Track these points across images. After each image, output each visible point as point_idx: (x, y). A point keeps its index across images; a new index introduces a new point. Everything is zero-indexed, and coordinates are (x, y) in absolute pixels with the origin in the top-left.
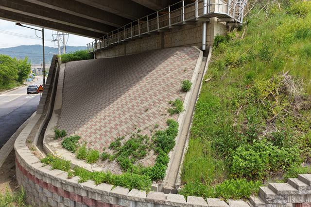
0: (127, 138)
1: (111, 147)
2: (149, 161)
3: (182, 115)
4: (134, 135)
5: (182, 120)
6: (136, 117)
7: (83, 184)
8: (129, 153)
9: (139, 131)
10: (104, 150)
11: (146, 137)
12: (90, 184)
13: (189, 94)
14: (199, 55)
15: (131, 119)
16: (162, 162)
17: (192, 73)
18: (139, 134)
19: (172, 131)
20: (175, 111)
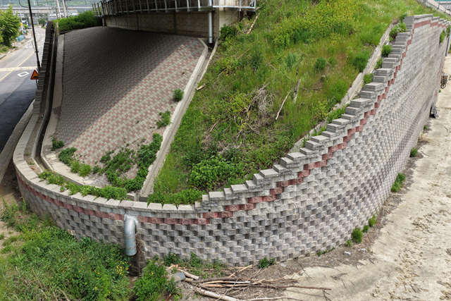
0: (117, 152)
1: (102, 161)
2: (131, 175)
3: (168, 128)
4: (123, 149)
5: (167, 134)
6: (127, 129)
7: (72, 196)
8: (116, 167)
9: (128, 145)
10: (96, 163)
11: (132, 151)
12: (78, 196)
13: (180, 104)
14: (202, 51)
15: (123, 132)
16: (143, 176)
17: (189, 78)
18: (128, 148)
19: (155, 146)
20: (163, 124)
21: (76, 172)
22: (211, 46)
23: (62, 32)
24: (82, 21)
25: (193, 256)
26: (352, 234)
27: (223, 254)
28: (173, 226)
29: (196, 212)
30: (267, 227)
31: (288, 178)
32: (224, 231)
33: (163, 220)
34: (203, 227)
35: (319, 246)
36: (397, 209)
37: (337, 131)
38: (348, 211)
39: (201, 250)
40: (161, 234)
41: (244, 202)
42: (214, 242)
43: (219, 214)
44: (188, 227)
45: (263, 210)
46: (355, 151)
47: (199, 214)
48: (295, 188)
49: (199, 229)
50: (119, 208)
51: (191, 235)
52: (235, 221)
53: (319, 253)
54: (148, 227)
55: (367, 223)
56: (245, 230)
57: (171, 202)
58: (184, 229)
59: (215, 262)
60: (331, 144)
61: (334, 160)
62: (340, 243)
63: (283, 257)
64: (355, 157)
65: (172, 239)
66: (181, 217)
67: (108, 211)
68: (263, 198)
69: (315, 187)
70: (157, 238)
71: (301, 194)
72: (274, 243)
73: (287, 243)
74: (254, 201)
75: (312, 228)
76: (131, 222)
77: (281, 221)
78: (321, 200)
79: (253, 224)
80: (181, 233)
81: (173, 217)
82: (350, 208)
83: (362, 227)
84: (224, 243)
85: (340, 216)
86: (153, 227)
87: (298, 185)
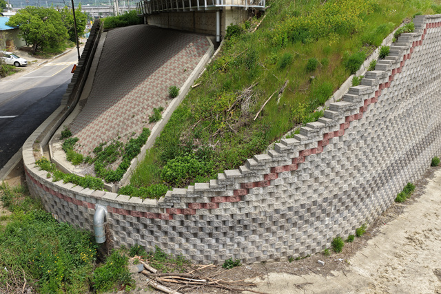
0: (109, 144)
1: (94, 152)
2: (115, 167)
3: (158, 123)
4: (114, 141)
5: (155, 129)
6: (123, 122)
7: (55, 183)
8: (104, 159)
9: (119, 138)
10: (90, 153)
11: (122, 143)
12: (60, 184)
13: (175, 100)
14: (207, 49)
15: (119, 125)
16: (124, 168)
17: (189, 75)
18: (119, 140)
19: (142, 141)
20: (153, 120)
21: (70, 161)
22: (217, 45)
23: (107, 30)
24: (126, 19)
25: (158, 249)
26: (332, 243)
27: (187, 250)
28: (138, 219)
29: (159, 206)
30: (231, 228)
31: (252, 180)
32: (187, 227)
33: (129, 212)
34: (167, 222)
35: (290, 252)
36: (396, 221)
37: (309, 135)
38: (327, 219)
39: (165, 244)
40: (127, 225)
41: (206, 201)
42: (178, 238)
43: (182, 210)
44: (152, 221)
45: (226, 210)
46: (333, 157)
47: (162, 210)
48: (261, 191)
49: (163, 224)
50: (91, 197)
51: (155, 229)
52: (198, 219)
53: (290, 259)
54: (116, 217)
55: (353, 232)
56: (208, 228)
57: (139, 195)
58: (148, 222)
59: (179, 257)
60: (302, 148)
61: (307, 164)
62: (317, 251)
63: (249, 260)
64: (333, 163)
65: (138, 231)
66: (145, 211)
67: (82, 199)
68: (227, 198)
69: (285, 191)
70: (124, 229)
71: (268, 197)
72: (239, 244)
73: (252, 246)
74: (216, 200)
75: (281, 233)
76: (101, 211)
77: (246, 223)
78: (292, 205)
79: (216, 223)
80: (145, 226)
81: (138, 210)
82: (328, 215)
83: (346, 237)
84: (187, 240)
85: (316, 223)
86: (120, 218)
87: (264, 187)
